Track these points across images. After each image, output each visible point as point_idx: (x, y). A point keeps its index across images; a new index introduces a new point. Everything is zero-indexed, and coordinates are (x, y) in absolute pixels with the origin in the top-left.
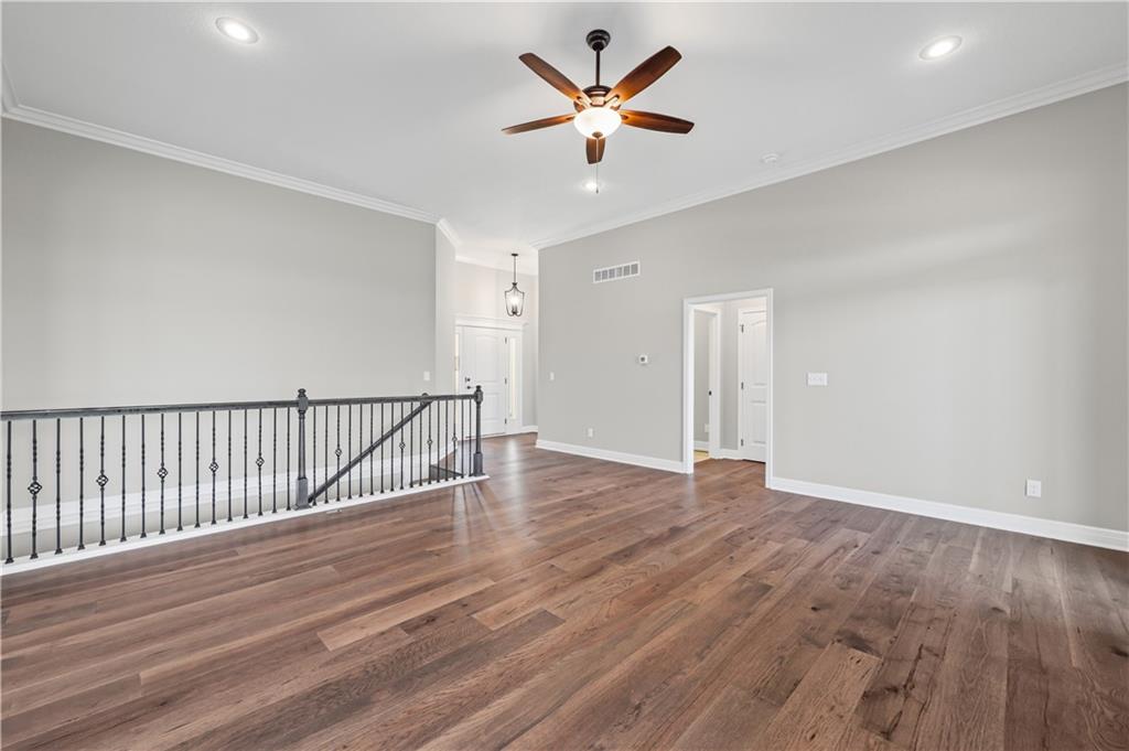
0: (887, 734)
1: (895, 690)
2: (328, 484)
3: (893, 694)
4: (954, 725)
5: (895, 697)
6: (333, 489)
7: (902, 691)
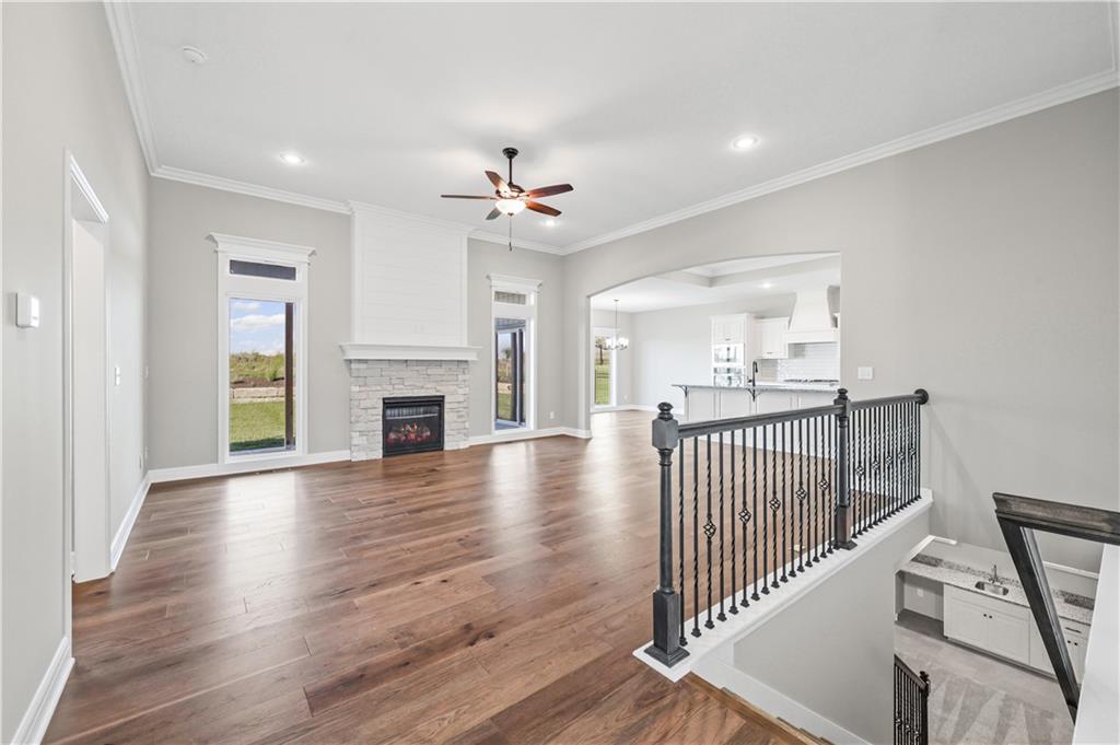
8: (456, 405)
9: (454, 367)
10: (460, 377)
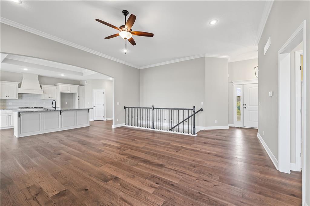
0: (28, 188)
1: (37, 195)
2: (174, 127)
3: (36, 194)
4: (15, 202)
5: (35, 194)
6: (175, 129)
7: (35, 196)
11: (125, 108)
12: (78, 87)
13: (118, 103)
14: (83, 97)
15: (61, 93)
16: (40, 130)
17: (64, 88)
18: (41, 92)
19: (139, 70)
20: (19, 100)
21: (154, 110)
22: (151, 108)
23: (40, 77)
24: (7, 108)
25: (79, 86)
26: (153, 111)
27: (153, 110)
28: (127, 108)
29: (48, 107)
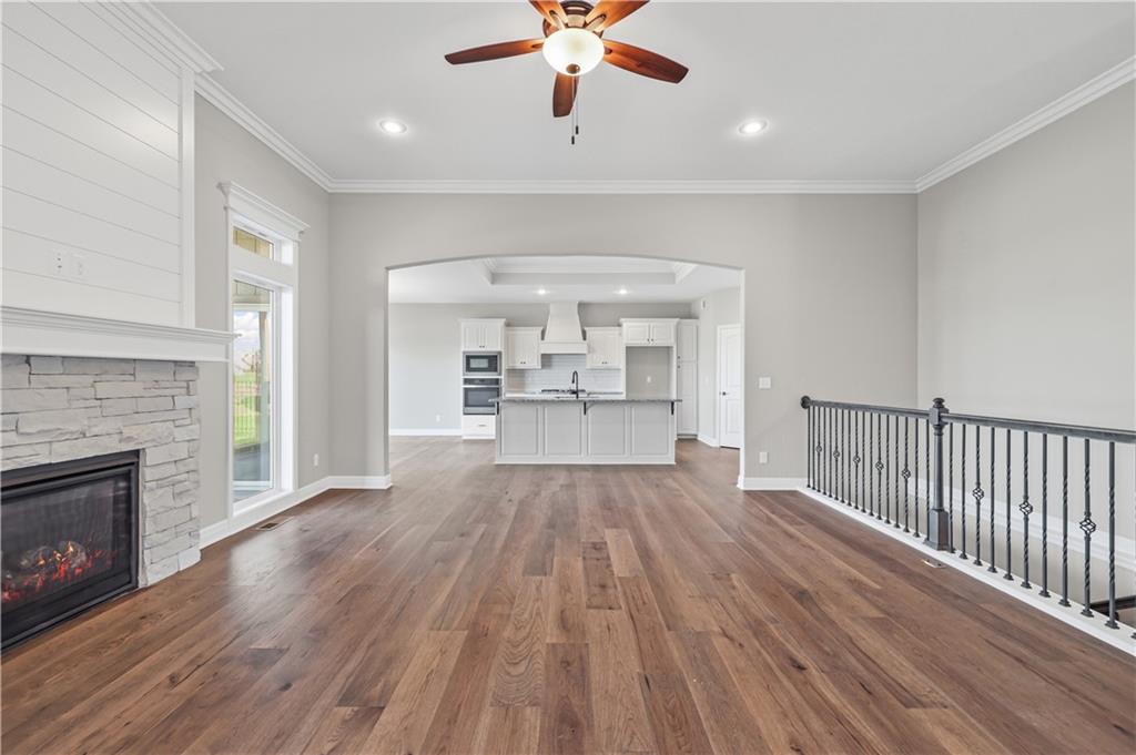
8: (171, 469)
9: (165, 377)
10: (182, 401)
11: (805, 402)
12: (678, 324)
13: (765, 383)
14: (695, 358)
15: (629, 349)
16: (537, 453)
17: (635, 331)
18: (582, 348)
19: (912, 201)
20: (544, 371)
21: (946, 430)
22: (925, 414)
23: (582, 306)
24: (527, 390)
25: (677, 320)
26: (940, 435)
27: (939, 427)
28: (815, 403)
29: (596, 390)
